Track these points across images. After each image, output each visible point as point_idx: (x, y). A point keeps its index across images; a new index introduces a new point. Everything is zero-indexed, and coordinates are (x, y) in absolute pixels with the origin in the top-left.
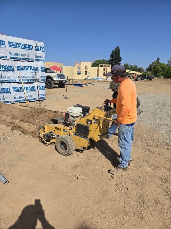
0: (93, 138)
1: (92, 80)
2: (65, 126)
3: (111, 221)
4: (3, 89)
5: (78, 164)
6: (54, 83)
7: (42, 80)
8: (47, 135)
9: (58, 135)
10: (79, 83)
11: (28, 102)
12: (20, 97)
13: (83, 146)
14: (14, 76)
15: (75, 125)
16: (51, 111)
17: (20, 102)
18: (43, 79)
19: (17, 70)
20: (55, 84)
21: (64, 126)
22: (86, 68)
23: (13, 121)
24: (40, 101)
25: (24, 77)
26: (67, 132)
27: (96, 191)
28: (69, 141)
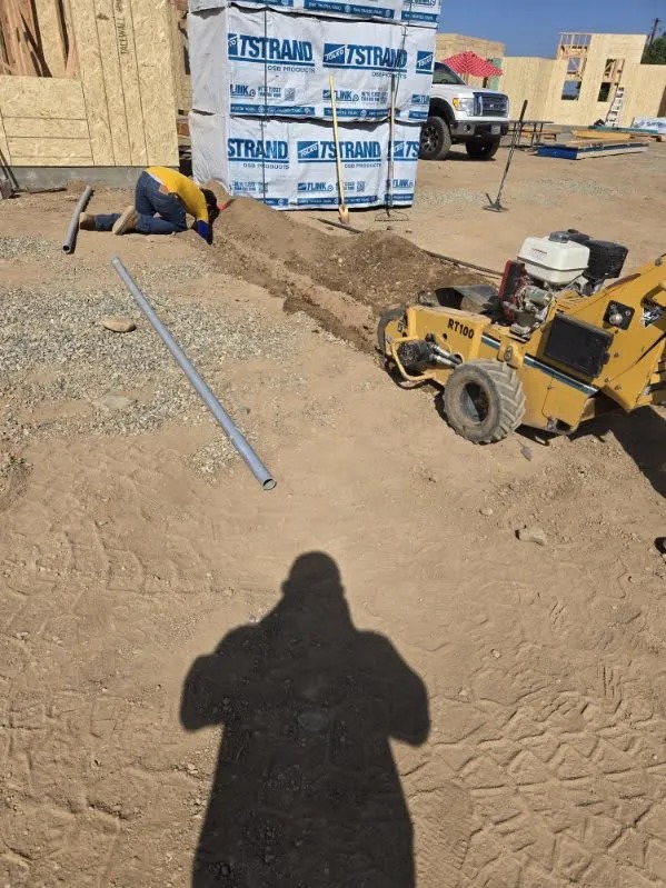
0: (617, 391)
1: (626, 131)
2: (493, 323)
3: (642, 724)
4: (265, 146)
5: (525, 482)
6: (452, 137)
7: (411, 116)
8: (415, 348)
9: (458, 356)
10: (561, 141)
11: (346, 210)
12: (320, 186)
13: (557, 415)
14: (310, 92)
15: (540, 322)
16: (432, 255)
17: (317, 205)
18: (417, 108)
19: (322, 63)
20: (456, 140)
21: (489, 320)
22: (609, 70)
23: (293, 277)
24: (391, 211)
25: (345, 96)
26: (497, 347)
27: (589, 600)
28: (503, 388)
